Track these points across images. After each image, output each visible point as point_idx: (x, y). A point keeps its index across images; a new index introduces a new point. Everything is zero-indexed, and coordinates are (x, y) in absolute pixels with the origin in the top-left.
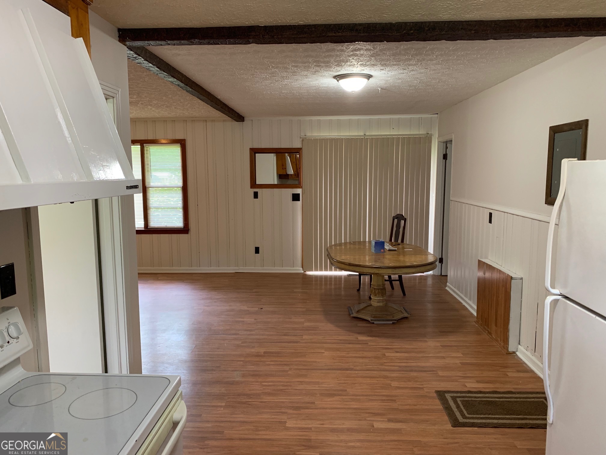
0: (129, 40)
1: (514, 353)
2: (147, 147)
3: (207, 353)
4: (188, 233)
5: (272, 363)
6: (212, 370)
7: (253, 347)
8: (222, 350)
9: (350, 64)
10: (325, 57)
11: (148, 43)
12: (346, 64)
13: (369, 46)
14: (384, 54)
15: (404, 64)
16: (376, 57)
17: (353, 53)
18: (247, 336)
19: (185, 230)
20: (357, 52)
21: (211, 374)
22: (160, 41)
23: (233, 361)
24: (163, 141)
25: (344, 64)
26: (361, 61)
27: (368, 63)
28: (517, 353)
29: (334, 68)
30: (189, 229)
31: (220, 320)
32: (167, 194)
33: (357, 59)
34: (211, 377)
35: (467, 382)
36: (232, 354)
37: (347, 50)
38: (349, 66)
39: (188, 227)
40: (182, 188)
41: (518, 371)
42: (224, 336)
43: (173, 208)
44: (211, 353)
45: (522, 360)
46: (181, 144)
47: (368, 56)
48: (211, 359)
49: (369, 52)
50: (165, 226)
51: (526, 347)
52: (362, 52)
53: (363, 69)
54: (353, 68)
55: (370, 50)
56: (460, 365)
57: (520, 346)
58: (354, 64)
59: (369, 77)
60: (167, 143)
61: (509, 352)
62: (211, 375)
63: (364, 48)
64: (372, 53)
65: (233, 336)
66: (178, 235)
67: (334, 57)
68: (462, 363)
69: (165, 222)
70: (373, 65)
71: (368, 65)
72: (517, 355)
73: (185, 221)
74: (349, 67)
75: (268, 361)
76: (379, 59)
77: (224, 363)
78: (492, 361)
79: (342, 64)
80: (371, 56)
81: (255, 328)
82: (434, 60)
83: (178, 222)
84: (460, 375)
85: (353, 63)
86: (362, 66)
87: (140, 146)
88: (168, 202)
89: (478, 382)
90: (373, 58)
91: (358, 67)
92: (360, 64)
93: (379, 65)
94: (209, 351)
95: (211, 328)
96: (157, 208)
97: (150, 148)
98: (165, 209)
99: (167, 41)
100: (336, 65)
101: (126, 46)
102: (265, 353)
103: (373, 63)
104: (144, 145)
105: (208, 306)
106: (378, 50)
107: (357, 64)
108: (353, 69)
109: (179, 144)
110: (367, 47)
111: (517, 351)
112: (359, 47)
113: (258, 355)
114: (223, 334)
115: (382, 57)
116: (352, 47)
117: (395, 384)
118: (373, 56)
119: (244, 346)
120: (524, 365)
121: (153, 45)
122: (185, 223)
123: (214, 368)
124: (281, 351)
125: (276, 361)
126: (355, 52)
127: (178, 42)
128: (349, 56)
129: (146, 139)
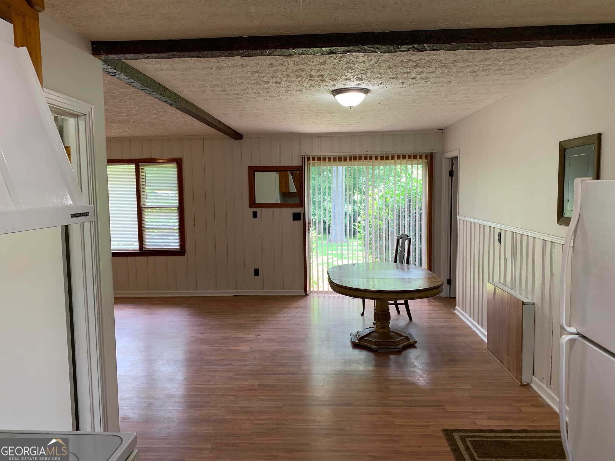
0: (103, 53)
1: (528, 384)
2: (142, 166)
3: (196, 386)
4: (185, 255)
5: (266, 398)
6: (201, 406)
7: (247, 380)
8: (212, 383)
9: (345, 78)
10: (319, 70)
11: (124, 57)
12: (341, 78)
13: (363, 58)
14: (380, 66)
15: (403, 77)
16: (373, 70)
17: (347, 66)
18: (240, 367)
19: (181, 252)
20: (351, 65)
21: (199, 410)
22: (136, 55)
23: (224, 395)
24: (160, 160)
25: (338, 78)
26: (357, 75)
27: (365, 77)
28: (531, 384)
29: (330, 82)
30: (186, 251)
31: (213, 349)
32: (165, 214)
33: (352, 72)
34: (199, 414)
35: (477, 419)
36: (223, 388)
37: (340, 63)
38: (345, 80)
39: (185, 248)
40: (179, 208)
41: (533, 406)
42: (217, 367)
43: (170, 229)
44: (201, 386)
45: (537, 393)
46: (177, 163)
47: (364, 69)
48: (200, 393)
49: (364, 65)
50: (161, 248)
51: (541, 378)
52: (357, 65)
53: (359, 83)
54: (349, 82)
55: (364, 62)
56: (470, 399)
57: (534, 377)
58: (350, 78)
59: (366, 91)
60: (163, 162)
61: (523, 384)
62: (199, 412)
63: (358, 60)
64: (367, 66)
65: (226, 367)
66: (174, 257)
67: (328, 71)
68: (472, 397)
69: (162, 244)
70: (371, 79)
71: (364, 79)
72: (531, 387)
73: (182, 243)
74: (345, 82)
75: (262, 396)
76: (376, 72)
77: (213, 398)
78: (504, 394)
79: (337, 78)
80: (367, 69)
81: (250, 358)
82: (434, 73)
83: (173, 243)
84: (470, 411)
85: (348, 76)
86: (358, 80)
87: (135, 166)
88: (164, 223)
89: (490, 418)
90: (369, 71)
91: (355, 82)
92: (356, 78)
93: (376, 79)
94: (199, 385)
95: (203, 358)
96: (153, 229)
97: (145, 168)
98: (162, 230)
99: (144, 54)
100: (331, 79)
101: (101, 60)
102: (259, 386)
103: (369, 77)
104: (140, 164)
105: (202, 333)
106: (373, 63)
107: (353, 78)
108: (349, 84)
109: (176, 163)
110: (362, 60)
111: (531, 382)
112: (353, 59)
113: (251, 389)
114: (216, 365)
115: (379, 70)
116: (345, 59)
117: (398, 421)
118: (369, 69)
119: (237, 378)
120: (540, 399)
121: (130, 58)
122: (181, 244)
123: (202, 404)
124: (275, 384)
125: (271, 396)
126: (349, 65)
127: (156, 55)
128: (344, 69)
129: (142, 158)
